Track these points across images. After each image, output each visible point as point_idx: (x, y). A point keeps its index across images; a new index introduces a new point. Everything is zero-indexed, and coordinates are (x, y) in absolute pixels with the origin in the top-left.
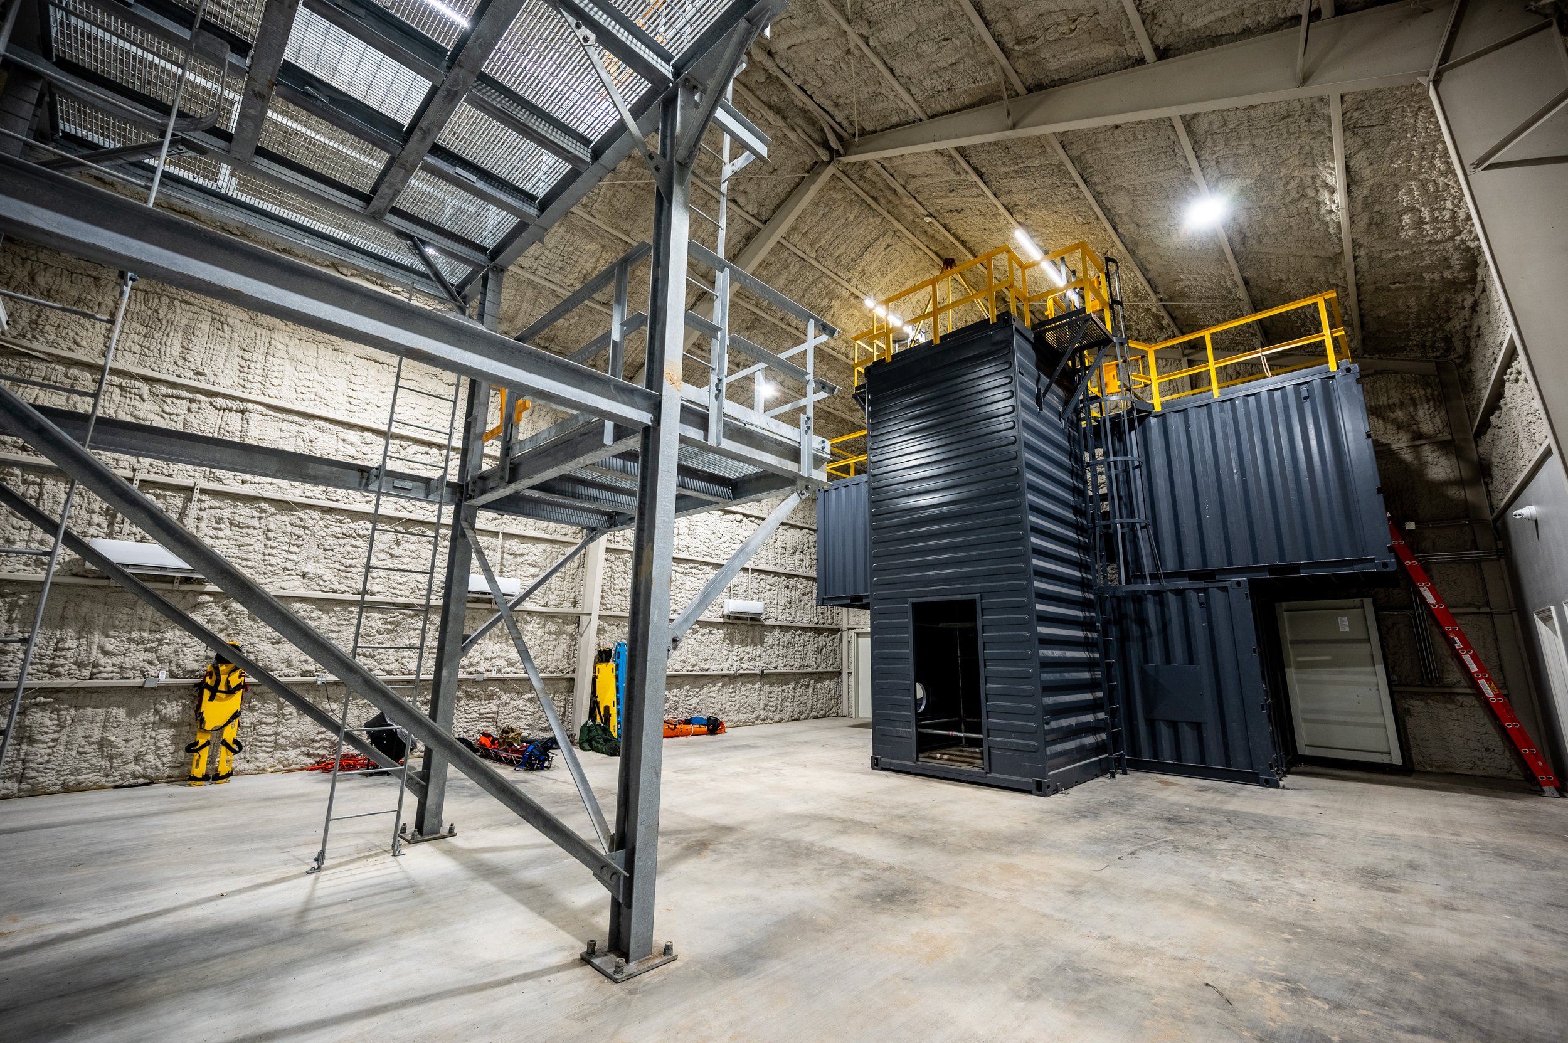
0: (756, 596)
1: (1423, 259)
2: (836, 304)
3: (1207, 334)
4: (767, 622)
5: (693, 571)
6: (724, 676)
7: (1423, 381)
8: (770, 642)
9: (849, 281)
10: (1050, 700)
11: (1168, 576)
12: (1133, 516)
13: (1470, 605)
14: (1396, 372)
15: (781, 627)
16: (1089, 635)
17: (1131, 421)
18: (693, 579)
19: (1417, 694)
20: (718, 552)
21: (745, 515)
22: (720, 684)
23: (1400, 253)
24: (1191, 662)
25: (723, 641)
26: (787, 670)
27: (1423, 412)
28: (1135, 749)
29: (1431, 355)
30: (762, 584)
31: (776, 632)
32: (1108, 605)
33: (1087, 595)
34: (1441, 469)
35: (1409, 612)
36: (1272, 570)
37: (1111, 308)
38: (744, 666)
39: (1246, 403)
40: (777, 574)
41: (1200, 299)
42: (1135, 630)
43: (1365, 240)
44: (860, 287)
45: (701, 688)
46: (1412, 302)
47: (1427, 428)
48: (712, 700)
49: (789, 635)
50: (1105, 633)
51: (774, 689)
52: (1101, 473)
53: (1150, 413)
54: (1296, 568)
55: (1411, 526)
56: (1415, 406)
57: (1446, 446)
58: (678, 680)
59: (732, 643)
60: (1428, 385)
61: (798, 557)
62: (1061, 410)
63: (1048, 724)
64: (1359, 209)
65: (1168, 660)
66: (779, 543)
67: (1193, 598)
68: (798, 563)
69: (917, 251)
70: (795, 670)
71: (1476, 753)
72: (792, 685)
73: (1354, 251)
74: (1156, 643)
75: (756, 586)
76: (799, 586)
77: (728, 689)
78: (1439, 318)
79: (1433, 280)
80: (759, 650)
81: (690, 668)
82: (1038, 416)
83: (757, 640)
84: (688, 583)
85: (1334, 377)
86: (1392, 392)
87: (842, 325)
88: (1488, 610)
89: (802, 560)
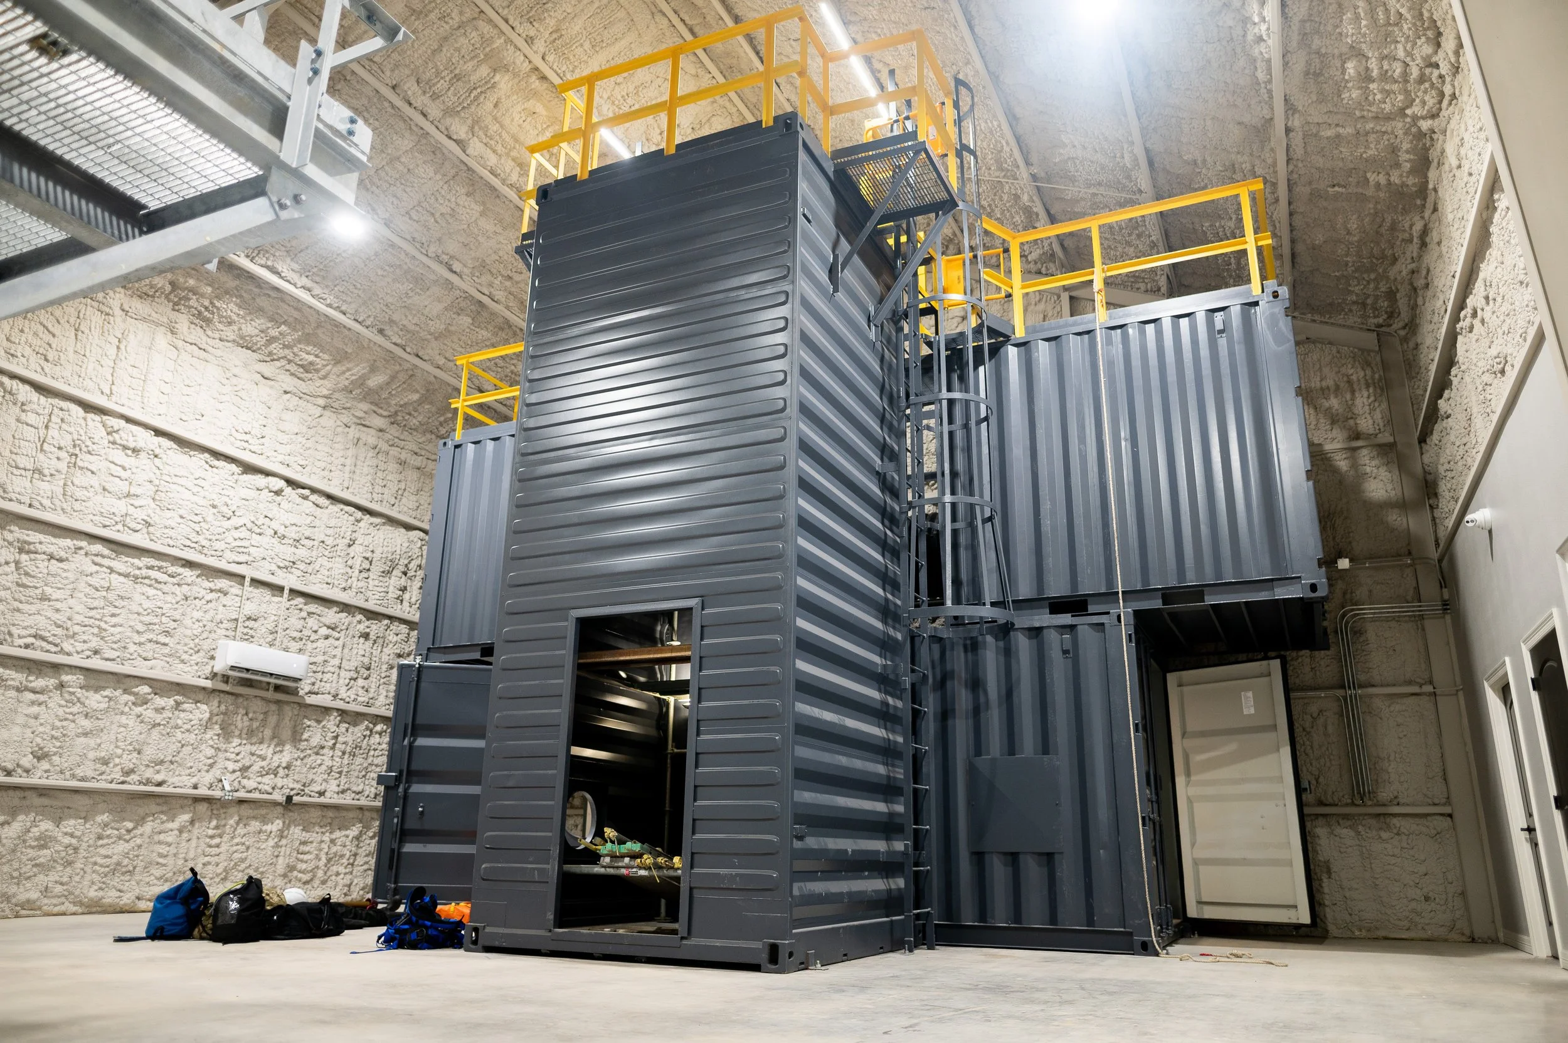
0: (295, 646)
1: (1367, 147)
2: (503, 82)
3: (1093, 225)
4: (311, 700)
5: (154, 574)
6: (197, 800)
7: (1362, 357)
8: (316, 741)
9: (530, 40)
10: (808, 797)
11: (1020, 604)
12: (972, 494)
13: (1410, 683)
14: (1330, 343)
15: (342, 713)
16: (890, 700)
17: (978, 350)
18: (151, 592)
19: (1346, 817)
20: (219, 545)
21: (290, 482)
22: (186, 817)
23: (1341, 130)
24: (1046, 751)
25: (207, 725)
26: (347, 800)
27: (1362, 401)
28: (950, 908)
29: (1373, 321)
30: (312, 622)
31: (331, 722)
32: (924, 652)
33: (891, 632)
34: (1381, 485)
35: (1340, 693)
36: (1168, 595)
37: (959, 155)
38: (250, 784)
39: (1143, 333)
40: (345, 608)
41: (1089, 186)
42: (963, 699)
43: (1300, 100)
44: (550, 58)
45: (141, 821)
46: (1353, 225)
47: (1365, 424)
48: (163, 849)
49: (359, 730)
50: (916, 698)
51: (313, 836)
52: (929, 428)
53: (1007, 338)
54: (1198, 593)
55: (1344, 564)
56: (1353, 392)
57: (1388, 451)
58: (82, 801)
59: (226, 733)
60: (1369, 364)
61: (396, 580)
62: (872, 309)
63: (800, 838)
64: (1294, 44)
65: (1011, 747)
66: (357, 549)
67: (1053, 639)
68: (393, 593)
69: (658, 17)
70: (363, 802)
71: (1413, 905)
72: (354, 831)
73: (1287, 118)
74: (994, 718)
75: (300, 624)
76: (392, 638)
77: (208, 828)
78: (1384, 257)
79: (1378, 185)
80: (288, 754)
81: (118, 776)
82: (830, 299)
83: (286, 733)
84: (137, 597)
85: (1256, 304)
86: (1326, 370)
87: (514, 129)
88: (1428, 688)
89: (404, 589)
